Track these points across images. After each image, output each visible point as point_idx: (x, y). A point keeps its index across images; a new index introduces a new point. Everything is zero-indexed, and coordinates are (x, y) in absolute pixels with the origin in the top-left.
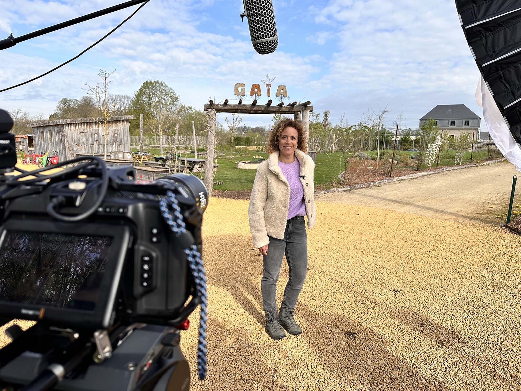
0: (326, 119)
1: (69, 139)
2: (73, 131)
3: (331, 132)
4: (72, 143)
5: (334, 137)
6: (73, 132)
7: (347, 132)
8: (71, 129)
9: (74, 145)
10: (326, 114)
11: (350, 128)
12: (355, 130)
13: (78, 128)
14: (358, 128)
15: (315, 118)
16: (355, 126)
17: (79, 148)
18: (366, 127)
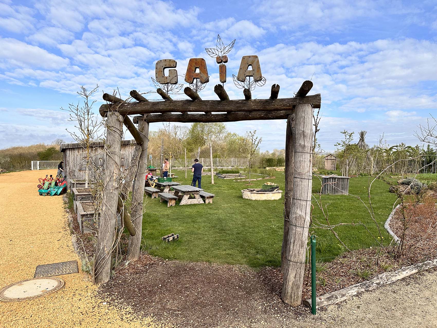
0: (362, 139)
1: (71, 164)
2: (76, 155)
3: (369, 153)
4: (74, 168)
5: (372, 159)
6: (76, 157)
7: (387, 153)
8: (74, 153)
9: (76, 170)
10: (362, 135)
11: (391, 149)
12: (396, 150)
13: (81, 152)
14: (399, 148)
15: (349, 138)
16: (397, 146)
17: (81, 173)
18: (409, 147)
